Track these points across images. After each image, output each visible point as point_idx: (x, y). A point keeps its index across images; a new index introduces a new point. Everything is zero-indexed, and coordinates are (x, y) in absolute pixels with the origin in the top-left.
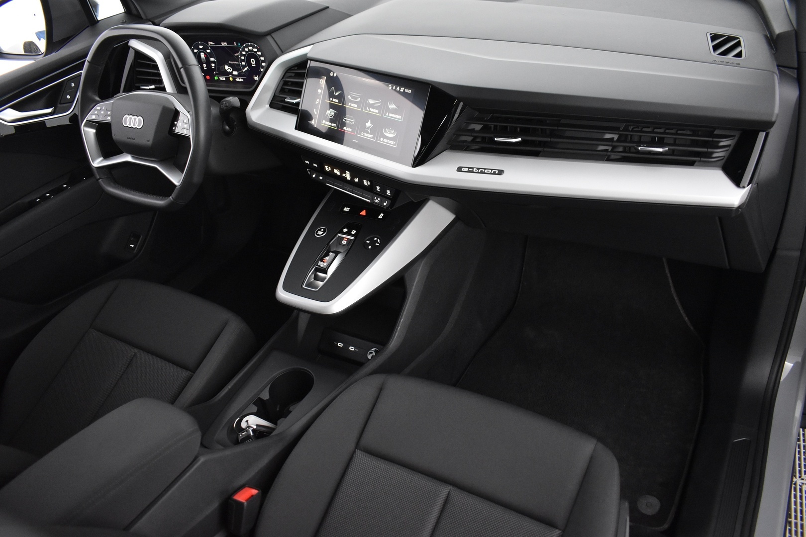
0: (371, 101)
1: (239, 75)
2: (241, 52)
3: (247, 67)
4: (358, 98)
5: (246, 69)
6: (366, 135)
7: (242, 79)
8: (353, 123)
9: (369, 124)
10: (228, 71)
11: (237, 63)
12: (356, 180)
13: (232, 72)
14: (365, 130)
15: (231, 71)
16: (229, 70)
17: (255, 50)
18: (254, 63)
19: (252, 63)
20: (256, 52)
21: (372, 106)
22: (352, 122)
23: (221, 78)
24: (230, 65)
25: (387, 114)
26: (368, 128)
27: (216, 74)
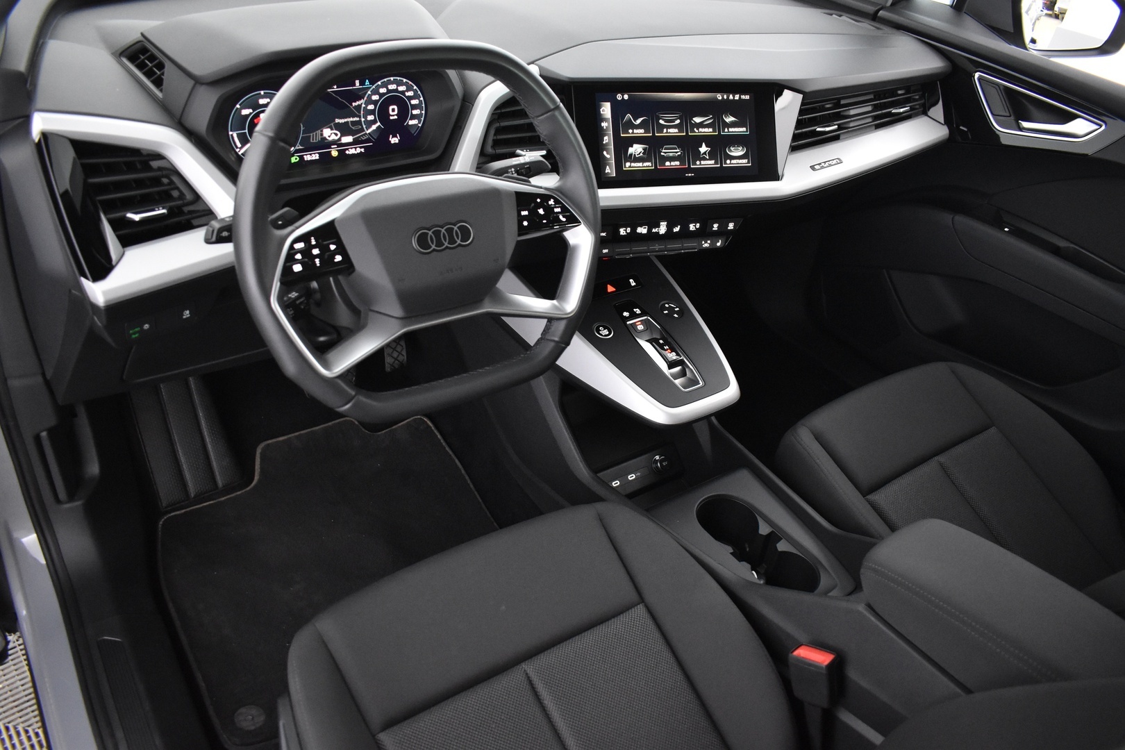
0: (698, 120)
1: (356, 142)
2: (370, 96)
3: (379, 124)
4: (676, 120)
5: (374, 127)
6: (703, 162)
7: (361, 148)
8: (679, 153)
9: (704, 149)
10: (330, 139)
11: (356, 119)
12: (677, 229)
13: (340, 139)
14: (699, 157)
15: (337, 138)
16: (334, 137)
17: (402, 88)
18: (396, 112)
19: (391, 113)
20: (403, 92)
21: (701, 125)
22: (677, 152)
23: (308, 158)
24: (338, 127)
25: (726, 130)
26: (705, 153)
27: (297, 151)
